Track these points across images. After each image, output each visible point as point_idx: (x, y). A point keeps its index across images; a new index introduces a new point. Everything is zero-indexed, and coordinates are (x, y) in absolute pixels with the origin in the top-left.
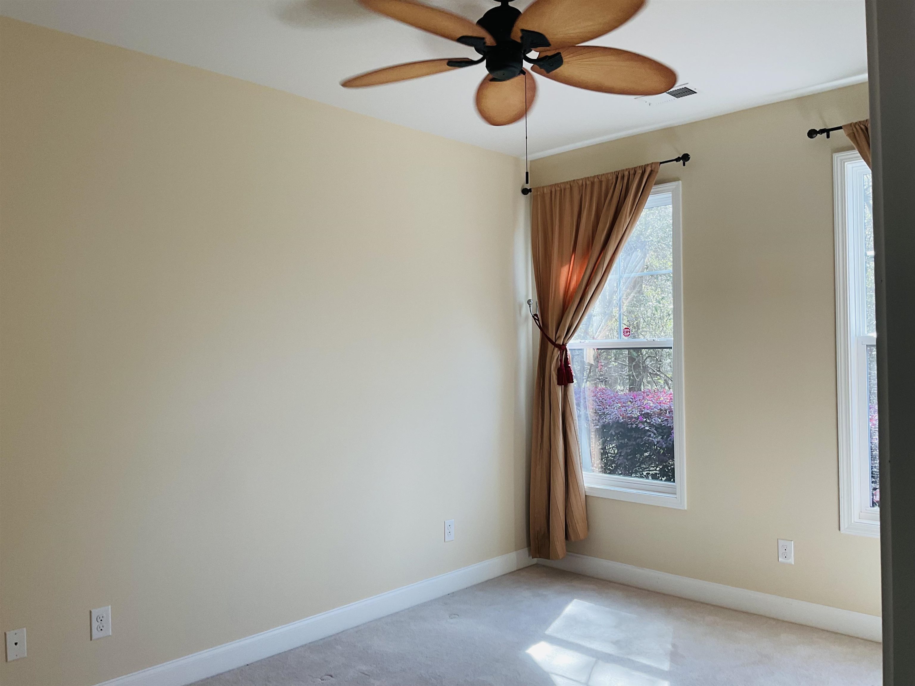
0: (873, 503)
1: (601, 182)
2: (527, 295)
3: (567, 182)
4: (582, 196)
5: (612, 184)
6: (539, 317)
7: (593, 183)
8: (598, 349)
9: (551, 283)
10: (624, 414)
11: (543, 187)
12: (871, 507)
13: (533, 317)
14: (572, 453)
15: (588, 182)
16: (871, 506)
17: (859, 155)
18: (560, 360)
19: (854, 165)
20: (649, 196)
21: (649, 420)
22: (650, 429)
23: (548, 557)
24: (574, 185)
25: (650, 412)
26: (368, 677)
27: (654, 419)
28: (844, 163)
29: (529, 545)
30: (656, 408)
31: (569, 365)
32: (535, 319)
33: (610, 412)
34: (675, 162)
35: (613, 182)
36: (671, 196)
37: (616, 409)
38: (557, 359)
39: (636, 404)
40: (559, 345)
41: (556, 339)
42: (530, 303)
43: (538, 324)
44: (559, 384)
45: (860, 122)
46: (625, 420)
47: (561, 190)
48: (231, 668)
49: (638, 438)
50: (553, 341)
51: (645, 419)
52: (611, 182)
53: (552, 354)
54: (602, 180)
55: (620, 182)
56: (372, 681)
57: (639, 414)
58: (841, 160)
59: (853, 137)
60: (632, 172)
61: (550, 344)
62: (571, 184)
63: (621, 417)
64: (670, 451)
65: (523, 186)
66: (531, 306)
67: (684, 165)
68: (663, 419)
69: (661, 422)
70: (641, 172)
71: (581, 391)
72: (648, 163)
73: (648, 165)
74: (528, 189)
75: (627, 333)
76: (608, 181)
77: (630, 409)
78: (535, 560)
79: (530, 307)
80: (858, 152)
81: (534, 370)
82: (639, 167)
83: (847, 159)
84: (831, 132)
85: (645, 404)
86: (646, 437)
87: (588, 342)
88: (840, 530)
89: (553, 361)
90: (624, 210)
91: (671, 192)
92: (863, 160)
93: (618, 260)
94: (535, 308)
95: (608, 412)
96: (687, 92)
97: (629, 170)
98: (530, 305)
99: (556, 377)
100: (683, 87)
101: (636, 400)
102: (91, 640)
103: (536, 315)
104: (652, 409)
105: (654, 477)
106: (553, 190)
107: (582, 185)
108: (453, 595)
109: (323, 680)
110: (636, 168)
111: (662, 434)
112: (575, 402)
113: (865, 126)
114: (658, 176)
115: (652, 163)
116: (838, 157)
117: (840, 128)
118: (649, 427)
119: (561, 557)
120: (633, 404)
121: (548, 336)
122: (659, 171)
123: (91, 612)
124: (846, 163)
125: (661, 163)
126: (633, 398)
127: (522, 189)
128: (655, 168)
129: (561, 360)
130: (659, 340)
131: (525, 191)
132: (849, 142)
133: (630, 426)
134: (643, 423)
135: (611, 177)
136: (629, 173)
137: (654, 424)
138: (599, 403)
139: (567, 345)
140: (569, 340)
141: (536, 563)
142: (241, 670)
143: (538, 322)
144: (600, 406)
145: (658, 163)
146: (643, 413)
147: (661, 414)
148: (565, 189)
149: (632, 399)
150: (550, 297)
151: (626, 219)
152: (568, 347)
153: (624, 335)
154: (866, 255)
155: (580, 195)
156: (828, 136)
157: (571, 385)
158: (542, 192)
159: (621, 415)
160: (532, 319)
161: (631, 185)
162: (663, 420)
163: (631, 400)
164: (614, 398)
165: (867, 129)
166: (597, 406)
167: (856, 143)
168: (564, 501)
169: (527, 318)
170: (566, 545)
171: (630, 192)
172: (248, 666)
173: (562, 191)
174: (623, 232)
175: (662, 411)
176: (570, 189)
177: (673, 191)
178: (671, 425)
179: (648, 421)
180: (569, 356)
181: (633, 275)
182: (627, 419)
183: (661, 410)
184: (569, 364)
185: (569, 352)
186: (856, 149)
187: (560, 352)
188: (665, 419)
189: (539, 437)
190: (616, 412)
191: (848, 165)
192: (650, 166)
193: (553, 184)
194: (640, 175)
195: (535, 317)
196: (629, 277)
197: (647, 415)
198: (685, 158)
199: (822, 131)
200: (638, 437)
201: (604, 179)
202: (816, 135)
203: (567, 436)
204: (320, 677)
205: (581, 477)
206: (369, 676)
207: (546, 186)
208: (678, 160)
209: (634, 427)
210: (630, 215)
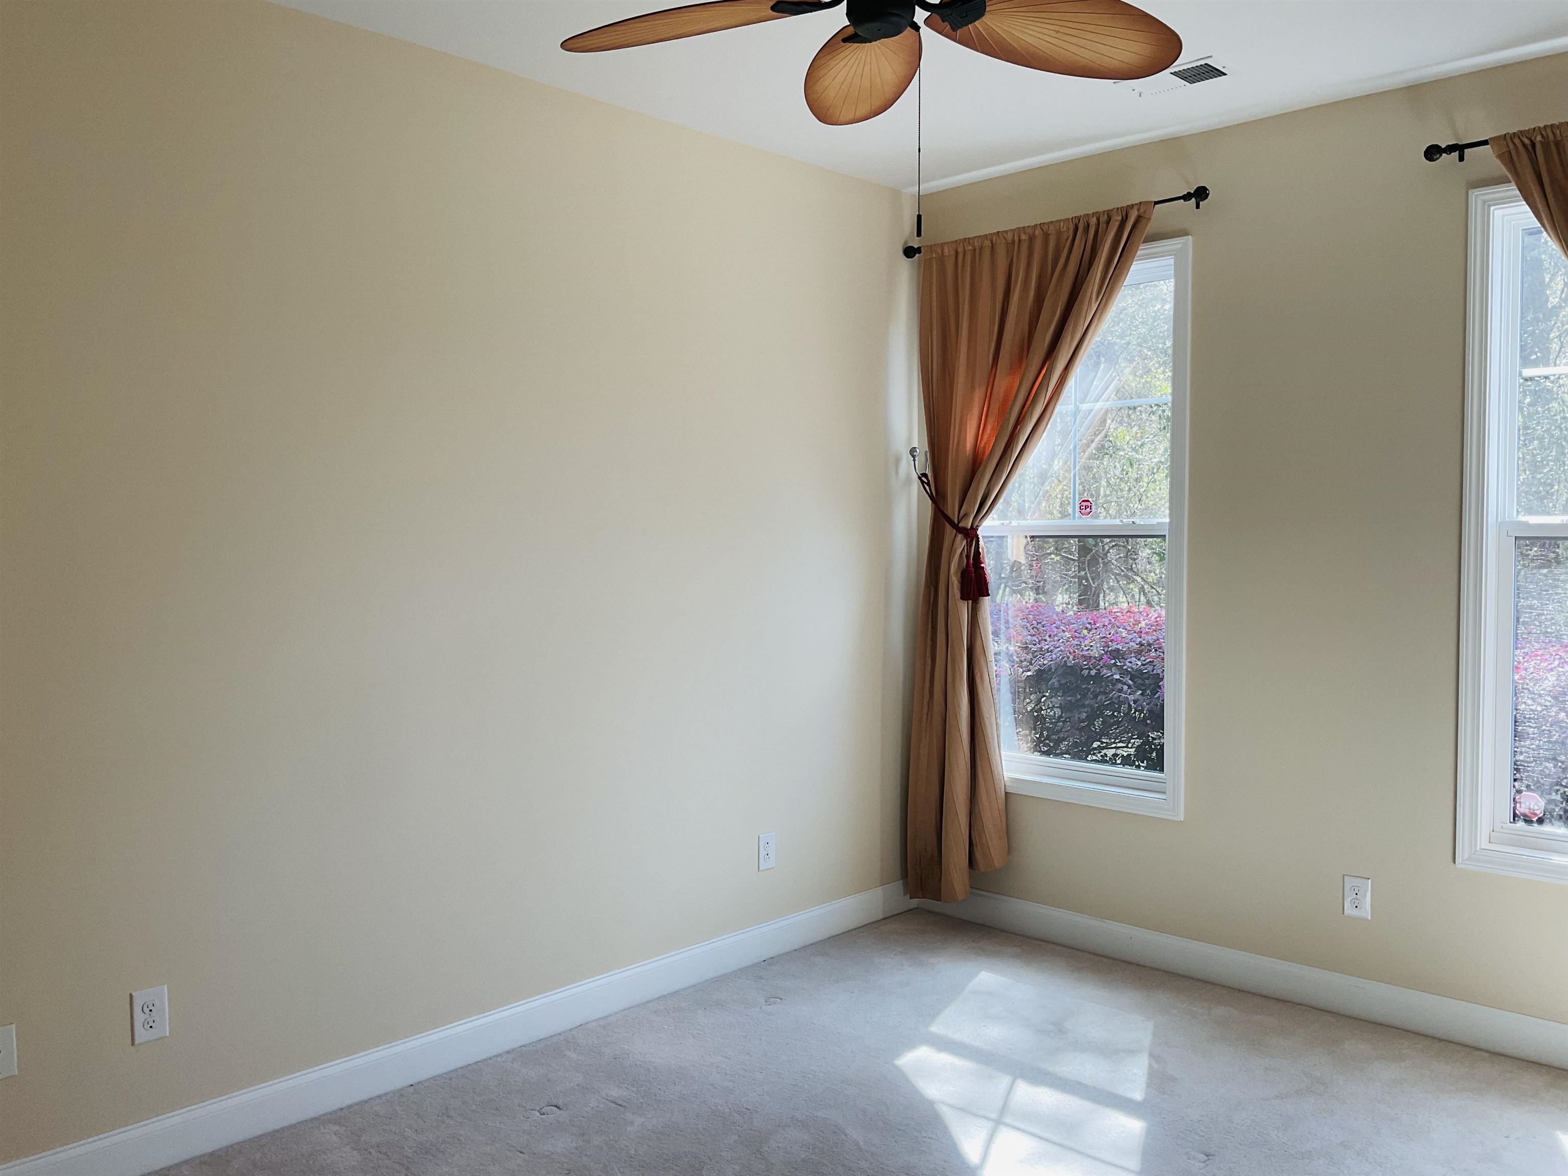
0: (1515, 815)
1: (1046, 236)
2: (910, 439)
3: (986, 236)
4: (1012, 259)
5: (1067, 239)
6: (930, 478)
7: (1032, 239)
8: (1032, 537)
9: (953, 419)
10: (1076, 650)
11: (942, 245)
12: (1511, 822)
13: (920, 478)
14: (983, 719)
15: (1023, 237)
16: (1512, 820)
17: (1518, 192)
18: (966, 556)
19: (1506, 211)
20: (1134, 263)
21: (1120, 662)
22: (1122, 679)
23: (937, 896)
24: (998, 241)
25: (1123, 648)
26: (621, 1108)
27: (1128, 660)
28: (1489, 206)
29: (905, 875)
30: (1134, 641)
31: (982, 565)
32: (922, 482)
33: (1052, 648)
34: (1182, 200)
35: (1069, 236)
36: (1173, 263)
37: (1063, 642)
38: (961, 553)
39: (1098, 633)
40: (965, 529)
41: (960, 518)
42: (915, 453)
43: (929, 491)
44: (963, 598)
45: (1521, 131)
46: (1078, 661)
47: (974, 250)
48: (382, 1092)
49: (1101, 693)
50: (954, 523)
51: (1114, 661)
52: (1065, 237)
53: (953, 545)
54: (1050, 232)
55: (1081, 239)
56: (629, 1116)
57: (1103, 652)
58: (1484, 202)
59: (1508, 159)
60: (1103, 219)
61: (948, 527)
62: (992, 238)
63: (1071, 657)
64: (1157, 719)
65: (906, 243)
66: (917, 459)
67: (1198, 207)
68: (1144, 661)
69: (1142, 667)
70: (1120, 218)
71: (1002, 609)
72: (1134, 203)
73: (1132, 206)
74: (916, 247)
75: (1086, 509)
76: (1059, 233)
77: (1087, 642)
78: (915, 902)
79: (914, 460)
80: (1515, 187)
81: (918, 573)
82: (1115, 210)
83: (1494, 200)
84: (1467, 151)
85: (1113, 634)
86: (1114, 692)
87: (1016, 524)
88: (1454, 862)
89: (953, 558)
90: (1088, 287)
91: (1173, 257)
92: (1524, 202)
93: (1073, 380)
94: (923, 463)
95: (1048, 646)
96: (1206, 72)
97: (1097, 215)
98: (914, 457)
99: (959, 585)
100: (1203, 62)
101: (1098, 625)
102: (133, 1044)
103: (925, 475)
104: (1126, 643)
105: (1127, 761)
106: (960, 250)
107: (1013, 241)
108: (770, 962)
109: (544, 1114)
110: (1112, 210)
111: (1142, 687)
112: (990, 628)
113: (1531, 140)
114: (1151, 227)
115: (1141, 203)
116: (1478, 196)
117: (1485, 143)
118: (1120, 674)
119: (960, 898)
120: (1091, 633)
121: (945, 512)
122: (1152, 218)
123: (131, 996)
124: (1492, 208)
125: (1156, 203)
126: (1093, 623)
127: (905, 247)
128: (1145, 212)
129: (968, 557)
130: (1142, 523)
131: (909, 252)
132: (1499, 168)
133: (1085, 672)
134: (1109, 667)
135: (1065, 229)
136: (1098, 220)
137: (1129, 670)
138: (1031, 630)
139: (980, 529)
140: (982, 521)
141: (916, 906)
142: (400, 1093)
143: (927, 488)
144: (1034, 635)
145: (1152, 202)
146: (1110, 649)
147: (1142, 651)
148: (981, 248)
149: (1090, 623)
150: (951, 442)
151: (1091, 304)
152: (980, 532)
153: (1080, 512)
154: (1520, 375)
155: (1010, 259)
156: (1461, 159)
157: (984, 601)
158: (940, 253)
159: (1070, 653)
160: (918, 482)
161: (1101, 244)
162: (1144, 663)
163: (1089, 626)
164: (1058, 623)
165: (1533, 145)
166: (1029, 636)
167: (1513, 171)
168: (968, 802)
169: (908, 481)
170: (971, 877)
171: (1099, 254)
172: (412, 1087)
173: (977, 253)
174: (1085, 328)
175: (1143, 647)
176: (990, 248)
177: (1175, 255)
178: (1159, 671)
179: (1119, 664)
180: (983, 549)
181: (1098, 405)
182: (1081, 661)
183: (1141, 644)
184: (982, 563)
185: (981, 543)
186: (1513, 183)
187: (967, 542)
188: (1148, 660)
189: (927, 691)
190: (1062, 648)
191: (1496, 212)
192: (1136, 208)
193: (960, 240)
194: (1117, 224)
195: (924, 479)
196: (1092, 410)
197: (1116, 654)
198: (1201, 194)
199: (1450, 149)
200: (1099, 691)
201: (1052, 231)
202: (1441, 155)
203: (975, 690)
204: (538, 1108)
205: (999, 759)
206: (624, 1107)
207: (948, 243)
208: (1187, 197)
209: (1093, 675)
210: (1097, 298)
